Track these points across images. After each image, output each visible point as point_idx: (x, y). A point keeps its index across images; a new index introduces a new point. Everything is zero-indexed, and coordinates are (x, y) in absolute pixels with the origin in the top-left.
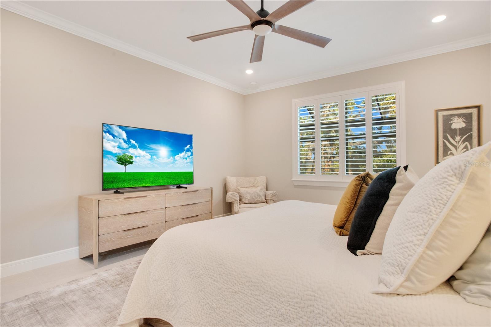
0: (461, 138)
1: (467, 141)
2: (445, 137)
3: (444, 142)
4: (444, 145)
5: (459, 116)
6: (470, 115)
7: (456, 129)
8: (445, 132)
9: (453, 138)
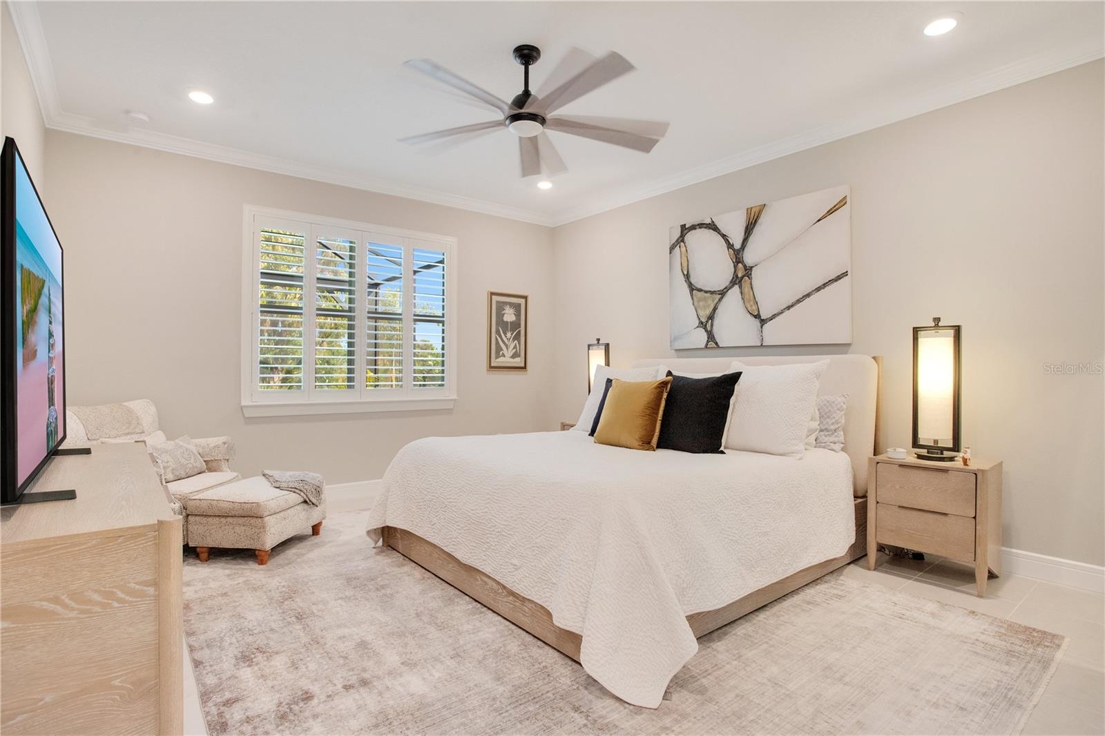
0: (512, 334)
1: (516, 339)
2: (498, 332)
3: (497, 339)
4: (497, 343)
5: (511, 304)
6: (519, 305)
7: (507, 322)
8: (497, 324)
9: (505, 334)
